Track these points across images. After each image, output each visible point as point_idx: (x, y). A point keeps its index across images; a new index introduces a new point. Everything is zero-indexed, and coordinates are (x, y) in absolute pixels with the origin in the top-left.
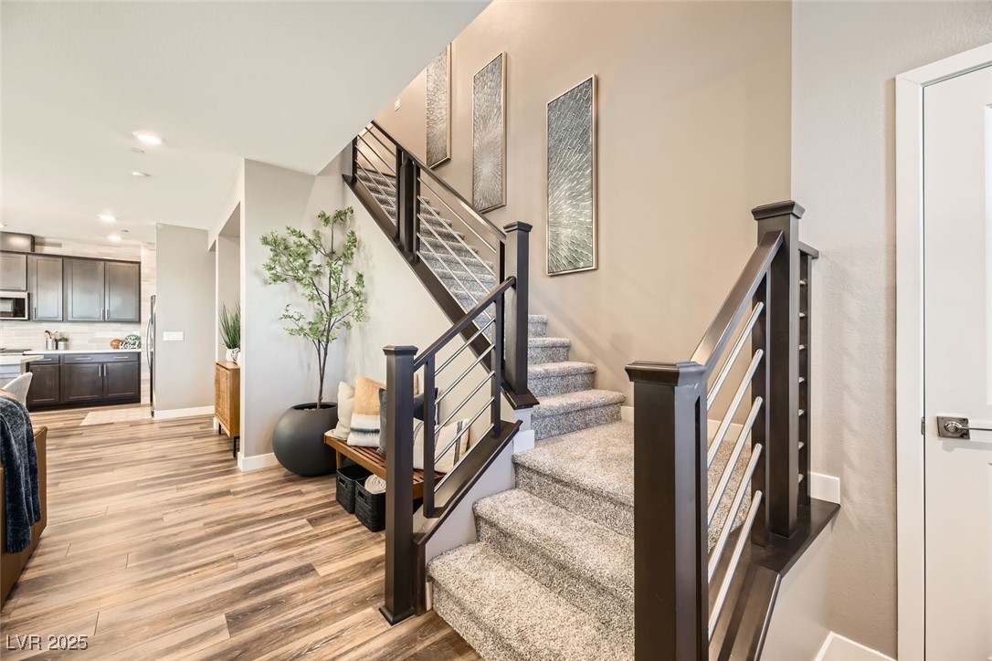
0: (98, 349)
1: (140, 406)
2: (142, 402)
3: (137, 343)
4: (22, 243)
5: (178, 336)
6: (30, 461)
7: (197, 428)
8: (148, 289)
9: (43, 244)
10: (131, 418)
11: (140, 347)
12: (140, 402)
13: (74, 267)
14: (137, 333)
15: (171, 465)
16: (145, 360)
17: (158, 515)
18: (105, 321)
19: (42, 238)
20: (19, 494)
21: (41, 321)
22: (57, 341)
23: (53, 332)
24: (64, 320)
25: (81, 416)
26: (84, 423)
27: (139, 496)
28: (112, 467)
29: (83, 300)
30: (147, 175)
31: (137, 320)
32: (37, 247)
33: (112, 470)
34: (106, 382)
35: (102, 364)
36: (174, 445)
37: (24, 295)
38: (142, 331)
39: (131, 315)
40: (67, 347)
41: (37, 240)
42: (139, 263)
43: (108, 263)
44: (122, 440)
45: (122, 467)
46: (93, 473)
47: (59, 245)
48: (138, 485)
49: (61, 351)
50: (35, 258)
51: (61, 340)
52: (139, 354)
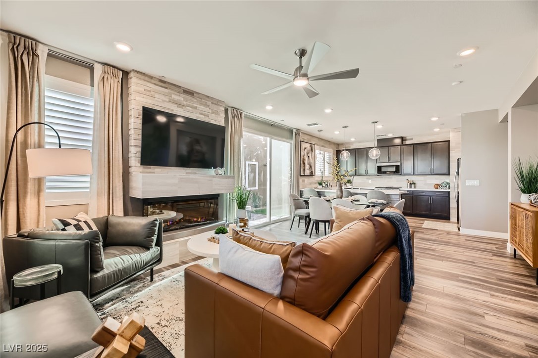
0: (428, 189)
1: (450, 222)
2: (451, 220)
3: (448, 186)
4: (398, 141)
5: (476, 183)
6: (409, 250)
7: (493, 247)
8: (454, 155)
9: (406, 140)
10: (446, 229)
11: (450, 189)
12: (450, 220)
13: (419, 148)
14: (447, 181)
15: (480, 271)
16: (453, 196)
17: (480, 311)
18: (431, 174)
19: (405, 137)
20: (406, 270)
21: (405, 175)
22: (411, 184)
23: (409, 180)
24: (414, 174)
25: (422, 222)
26: (424, 226)
27: (462, 287)
28: (442, 258)
29: (422, 164)
30: (461, 82)
31: (448, 173)
32: (404, 142)
33: (443, 260)
34: (432, 206)
35: (431, 196)
36: (480, 256)
37: (399, 164)
38: (451, 179)
39: (445, 171)
40: (415, 187)
41: (404, 139)
42: (449, 141)
43: (433, 144)
44: (444, 242)
45: (447, 261)
46: (432, 259)
47: (412, 139)
48: (460, 278)
49: (413, 189)
50: (404, 146)
51: (412, 184)
52: (449, 192)
